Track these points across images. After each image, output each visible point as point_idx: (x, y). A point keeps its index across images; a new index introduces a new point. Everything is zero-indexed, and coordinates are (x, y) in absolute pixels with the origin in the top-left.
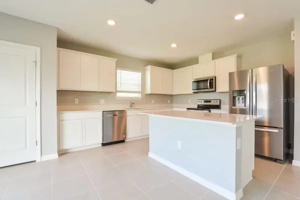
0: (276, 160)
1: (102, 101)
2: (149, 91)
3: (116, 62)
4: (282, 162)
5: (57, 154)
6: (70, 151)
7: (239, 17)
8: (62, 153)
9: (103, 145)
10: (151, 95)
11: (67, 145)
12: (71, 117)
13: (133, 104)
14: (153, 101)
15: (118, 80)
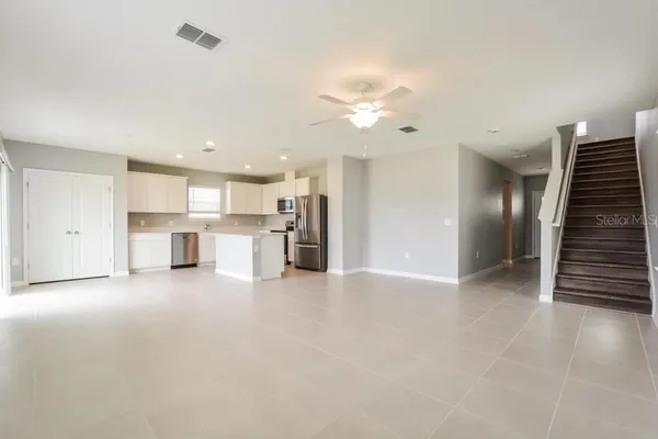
0: (316, 270)
1: (171, 223)
2: (229, 212)
3: (188, 180)
5: (127, 273)
7: (284, 158)
8: (132, 272)
9: (173, 267)
10: (233, 216)
11: (136, 265)
12: (141, 238)
13: (208, 226)
14: (237, 223)
15: (191, 199)
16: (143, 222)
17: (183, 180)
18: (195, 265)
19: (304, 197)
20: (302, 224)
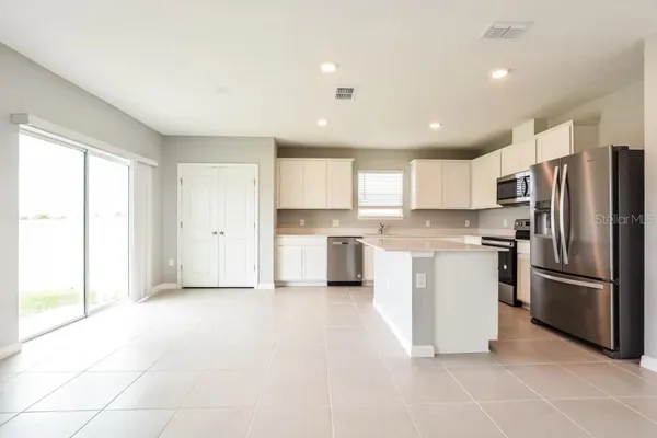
1: (336, 222)
3: (353, 163)
4: (612, 354)
6: (289, 284)
7: (500, 74)
9: (330, 284)
11: (284, 277)
12: (292, 243)
14: (428, 223)
15: (360, 190)
16: (302, 221)
17: (346, 164)
18: (358, 284)
19: (559, 162)
20: (553, 227)
